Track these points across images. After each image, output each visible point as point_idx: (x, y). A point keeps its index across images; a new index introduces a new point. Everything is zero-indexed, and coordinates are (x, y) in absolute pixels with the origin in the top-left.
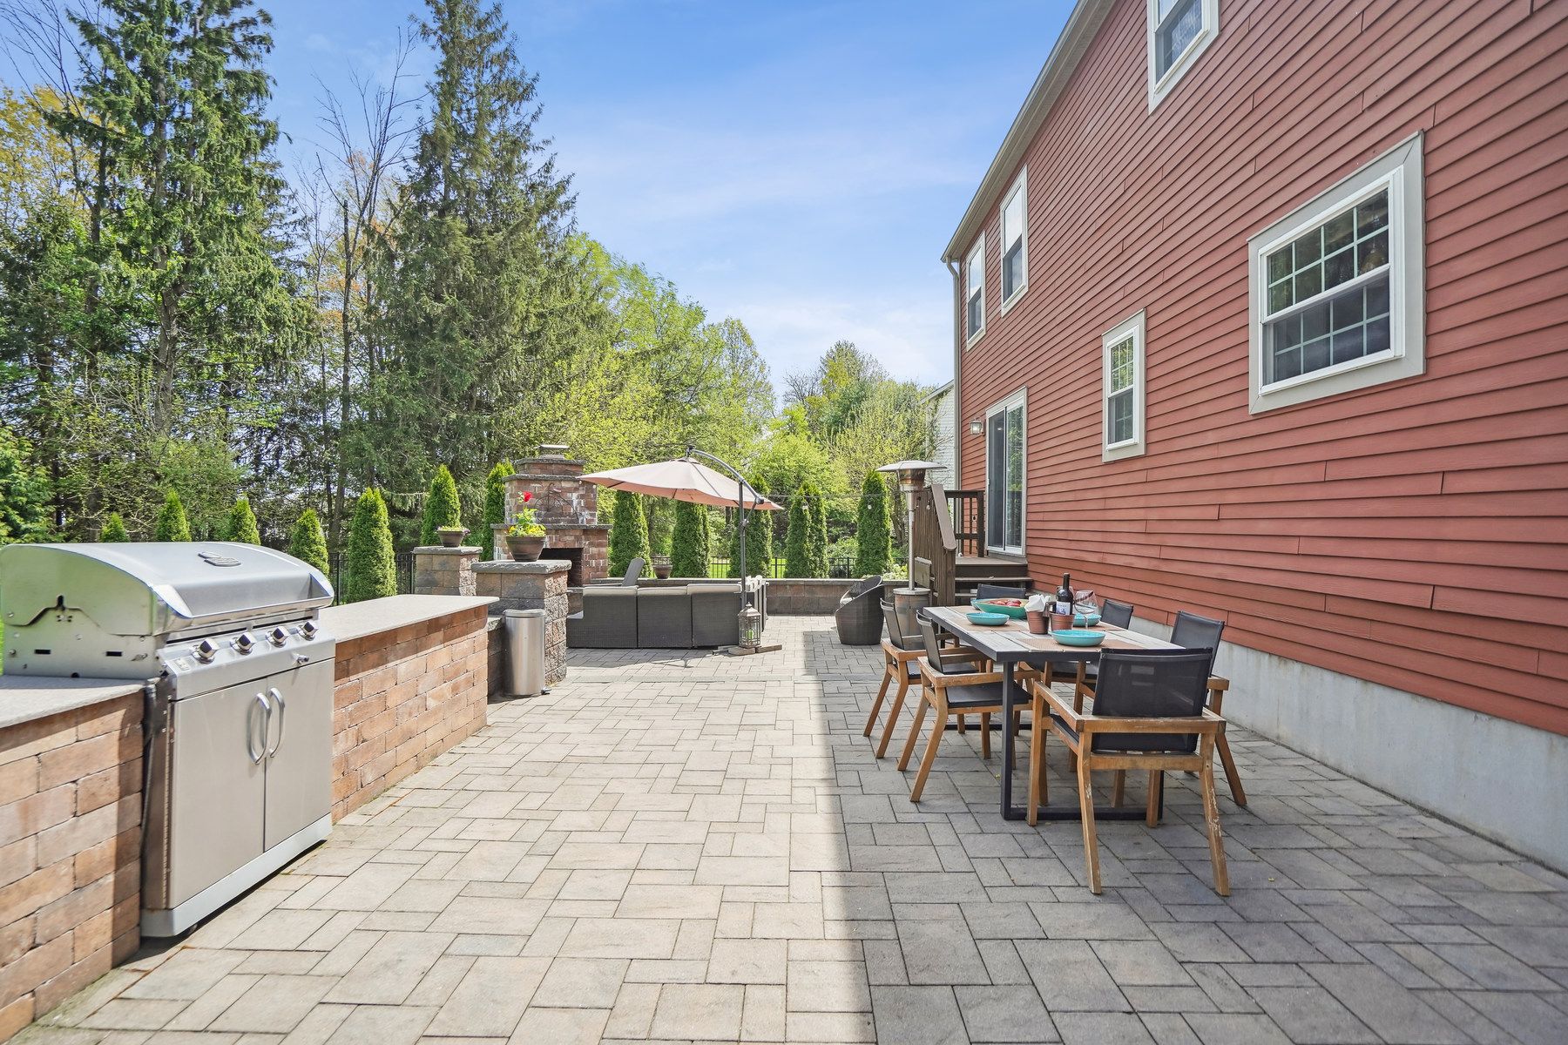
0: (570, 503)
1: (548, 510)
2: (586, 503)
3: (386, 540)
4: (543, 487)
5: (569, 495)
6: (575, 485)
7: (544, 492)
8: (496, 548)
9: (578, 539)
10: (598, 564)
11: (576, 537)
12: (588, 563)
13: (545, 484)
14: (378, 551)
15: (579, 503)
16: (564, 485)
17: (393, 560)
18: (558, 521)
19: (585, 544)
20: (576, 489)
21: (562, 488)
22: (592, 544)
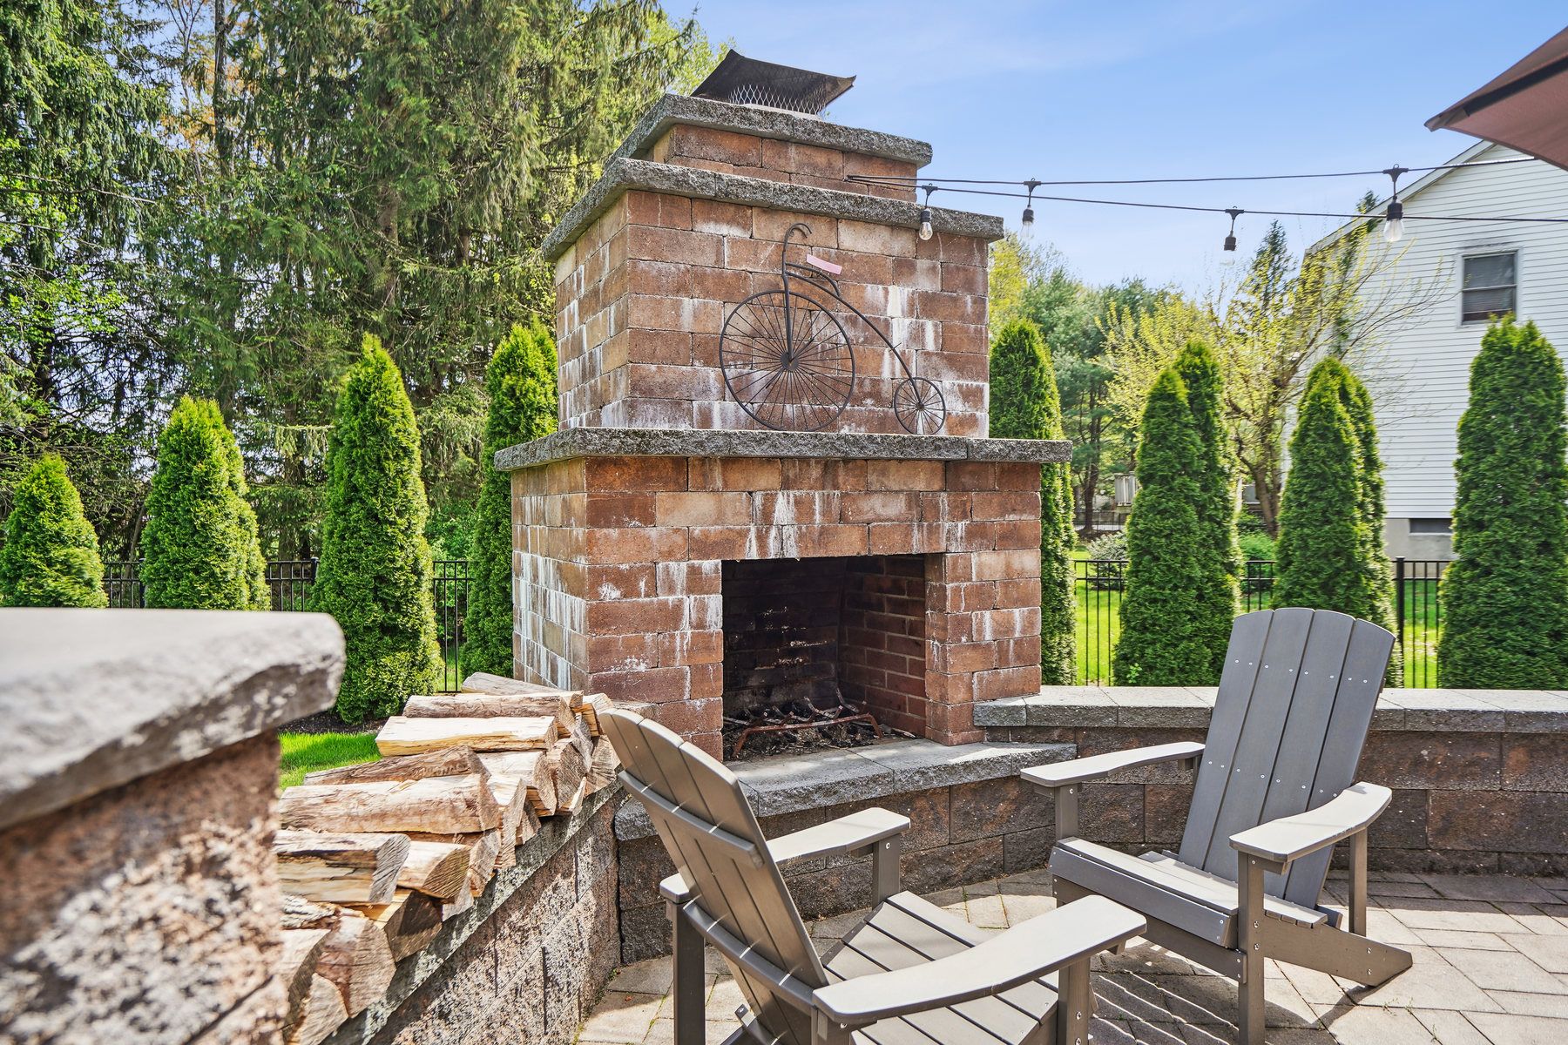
0: (879, 331)
1: (787, 360)
2: (945, 339)
3: (234, 531)
4: (754, 244)
5: (873, 292)
6: (901, 245)
7: (761, 268)
8: (524, 559)
9: (922, 508)
10: (1004, 629)
11: (914, 498)
12: (963, 625)
13: (770, 230)
14: (212, 559)
15: (917, 336)
16: (852, 239)
17: (260, 582)
18: (829, 422)
19: (950, 535)
20: (903, 268)
21: (841, 256)
22: (977, 534)
